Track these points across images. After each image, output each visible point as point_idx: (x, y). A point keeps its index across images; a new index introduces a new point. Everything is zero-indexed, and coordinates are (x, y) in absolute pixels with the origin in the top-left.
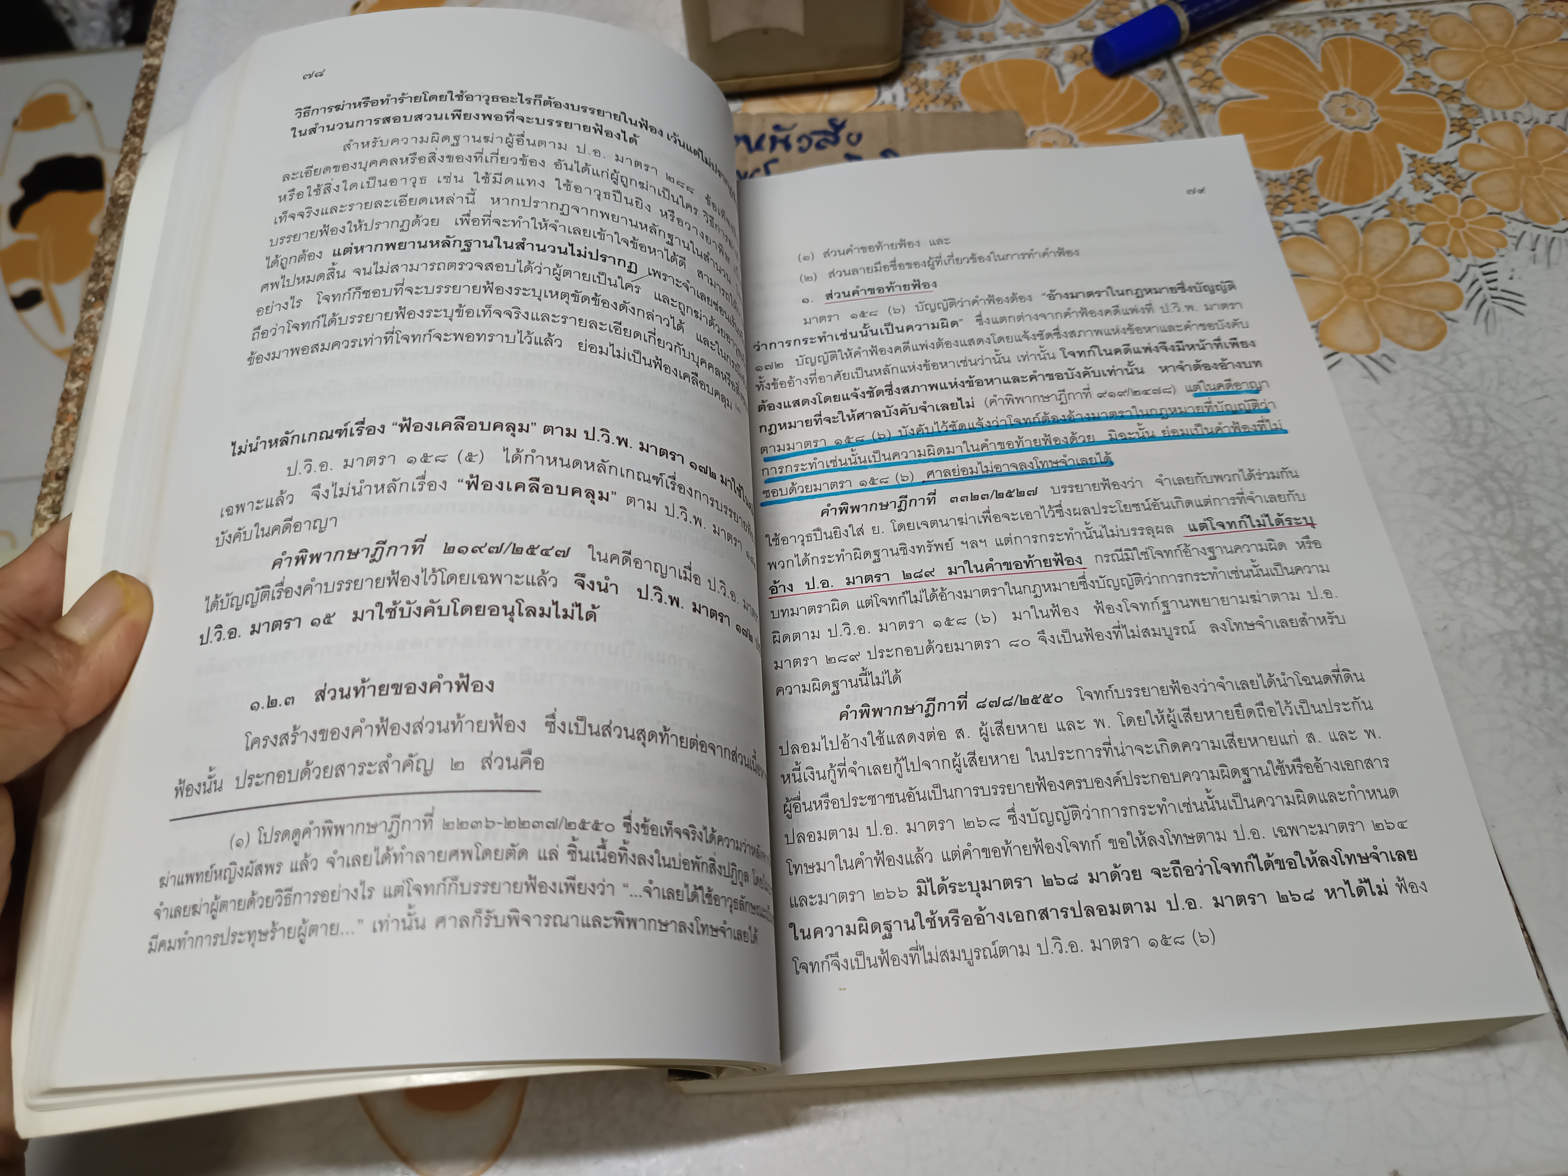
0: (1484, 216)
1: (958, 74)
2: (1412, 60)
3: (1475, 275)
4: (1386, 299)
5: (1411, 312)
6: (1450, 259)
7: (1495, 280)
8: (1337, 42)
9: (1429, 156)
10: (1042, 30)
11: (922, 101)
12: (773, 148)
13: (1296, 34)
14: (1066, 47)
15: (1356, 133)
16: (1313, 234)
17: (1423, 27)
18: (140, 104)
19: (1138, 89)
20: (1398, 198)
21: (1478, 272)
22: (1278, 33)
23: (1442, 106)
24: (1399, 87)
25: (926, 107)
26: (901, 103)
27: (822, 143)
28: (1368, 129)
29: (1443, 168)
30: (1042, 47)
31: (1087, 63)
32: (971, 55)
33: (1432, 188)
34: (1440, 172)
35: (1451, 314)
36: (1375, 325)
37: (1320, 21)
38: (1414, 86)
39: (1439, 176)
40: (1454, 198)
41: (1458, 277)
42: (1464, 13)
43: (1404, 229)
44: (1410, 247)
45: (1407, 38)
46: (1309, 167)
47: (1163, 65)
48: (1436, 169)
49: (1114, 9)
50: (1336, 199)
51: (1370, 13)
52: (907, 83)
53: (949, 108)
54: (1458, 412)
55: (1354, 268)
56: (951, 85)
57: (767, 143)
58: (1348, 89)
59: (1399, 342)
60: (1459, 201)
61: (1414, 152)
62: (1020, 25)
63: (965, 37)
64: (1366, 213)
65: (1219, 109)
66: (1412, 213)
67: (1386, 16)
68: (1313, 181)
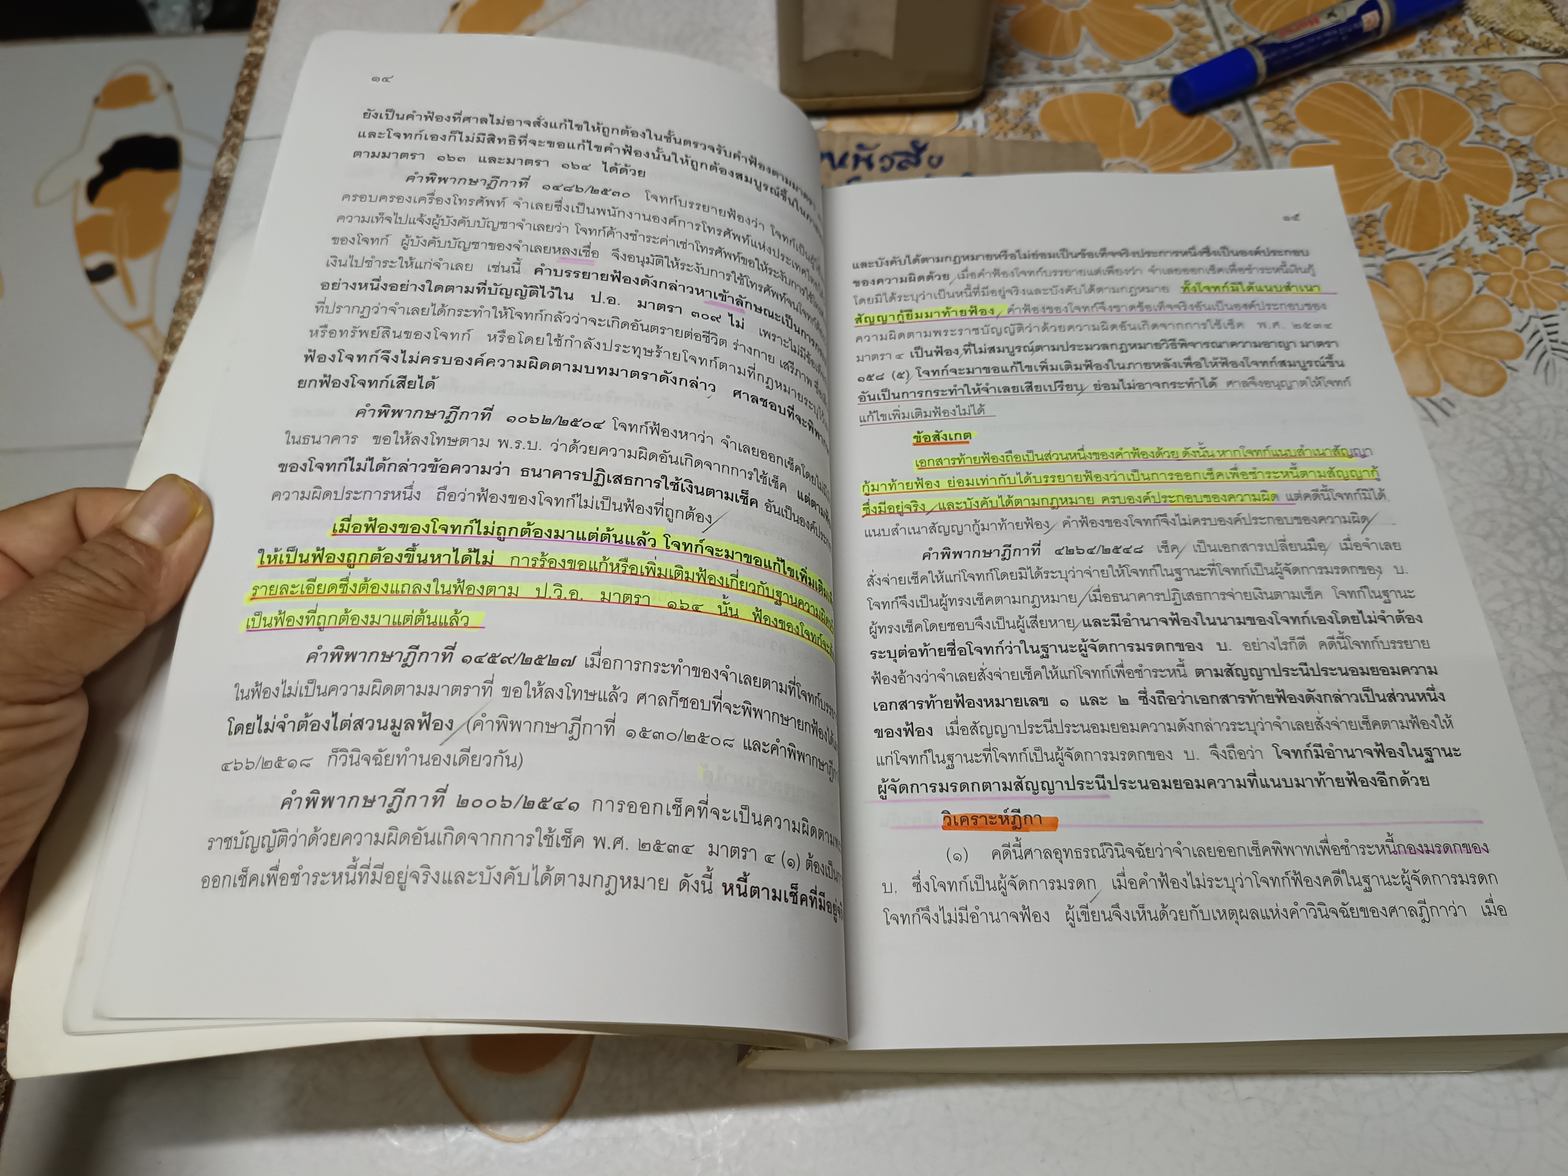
0: (1547, 269)
1: (1037, 104)
2: (1482, 113)
3: (1536, 326)
4: (1448, 344)
5: (1472, 359)
6: (1513, 310)
7: (1556, 332)
8: (1409, 93)
9: (1495, 208)
10: (1121, 65)
11: (1001, 129)
12: (856, 165)
13: (1369, 83)
14: (1144, 83)
15: (1424, 182)
16: (1379, 277)
17: (1493, 82)
18: (244, 91)
19: (1213, 127)
20: (1464, 247)
21: (1540, 323)
22: (1351, 80)
23: (1509, 160)
24: (1468, 139)
25: (1005, 134)
26: (981, 129)
27: (904, 164)
28: (1436, 178)
29: (1509, 221)
30: (1120, 82)
31: (1164, 100)
32: (1051, 86)
33: (1497, 239)
34: (1506, 225)
35: (1512, 363)
36: (1437, 370)
37: (1392, 71)
38: (1483, 139)
39: (1504, 228)
40: (1517, 250)
41: (1520, 328)
42: (1535, 72)
43: (1468, 277)
44: (1473, 295)
45: (1477, 92)
46: (1377, 212)
47: (1238, 106)
48: (1502, 221)
49: (1191, 49)
50: (1403, 245)
51: (1442, 66)
52: (987, 110)
53: (1027, 137)
54: (1514, 458)
55: (1418, 313)
56: (1030, 115)
57: (850, 161)
58: (1418, 139)
59: (1459, 387)
60: (1524, 253)
61: (1481, 203)
62: (1099, 60)
63: (1045, 69)
64: (1431, 261)
65: (1292, 152)
66: (1477, 262)
67: (1458, 70)
68: (1381, 227)
